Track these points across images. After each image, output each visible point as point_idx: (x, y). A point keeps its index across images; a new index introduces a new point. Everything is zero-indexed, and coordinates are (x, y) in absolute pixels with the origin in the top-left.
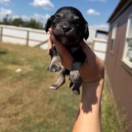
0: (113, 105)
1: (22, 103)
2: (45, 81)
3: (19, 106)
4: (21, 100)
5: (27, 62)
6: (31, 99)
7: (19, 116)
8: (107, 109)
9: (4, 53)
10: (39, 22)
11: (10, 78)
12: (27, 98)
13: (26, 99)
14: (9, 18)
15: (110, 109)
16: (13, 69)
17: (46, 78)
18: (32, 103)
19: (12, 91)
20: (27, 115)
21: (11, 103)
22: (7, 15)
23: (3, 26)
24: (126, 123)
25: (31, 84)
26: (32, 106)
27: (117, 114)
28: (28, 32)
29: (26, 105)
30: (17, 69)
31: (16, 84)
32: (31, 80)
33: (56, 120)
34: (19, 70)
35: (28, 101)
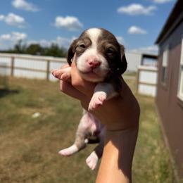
0: (169, 161)
1: (42, 161)
2: (72, 129)
3: (38, 166)
4: (40, 157)
5: (48, 103)
6: (53, 155)
8: (161, 167)
9: (16, 92)
10: (62, 48)
11: (25, 126)
12: (48, 153)
13: (47, 156)
14: (22, 44)
15: (166, 166)
16: (29, 113)
18: (55, 161)
19: (28, 144)
20: (48, 178)
21: (26, 161)
22: (20, 41)
23: (15, 55)
25: (53, 134)
26: (55, 165)
27: (176, 173)
28: (49, 61)
29: (47, 164)
30: (34, 113)
31: (32, 134)
32: (53, 128)
34: (37, 115)
35: (50, 158)
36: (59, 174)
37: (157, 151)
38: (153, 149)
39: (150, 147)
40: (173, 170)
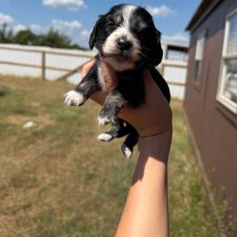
1: (37, 186)
2: (77, 143)
3: (31, 192)
4: (35, 180)
5: (44, 108)
6: (52, 177)
7: (31, 210)
10: (63, 35)
11: (14, 139)
12: (46, 175)
13: (44, 178)
14: (8, 29)
15: (198, 188)
16: (18, 123)
17: (80, 136)
19: (17, 162)
20: (46, 208)
21: (15, 186)
22: (5, 25)
24: (230, 216)
25: (51, 149)
26: (55, 190)
27: (212, 198)
28: (44, 53)
29: (44, 190)
30: (26, 122)
31: (23, 151)
32: (51, 142)
33: (100, 214)
34: (30, 124)
35: (48, 181)
36: (60, 202)
37: (187, 169)
38: (182, 166)
39: (177, 164)
40: (207, 192)
